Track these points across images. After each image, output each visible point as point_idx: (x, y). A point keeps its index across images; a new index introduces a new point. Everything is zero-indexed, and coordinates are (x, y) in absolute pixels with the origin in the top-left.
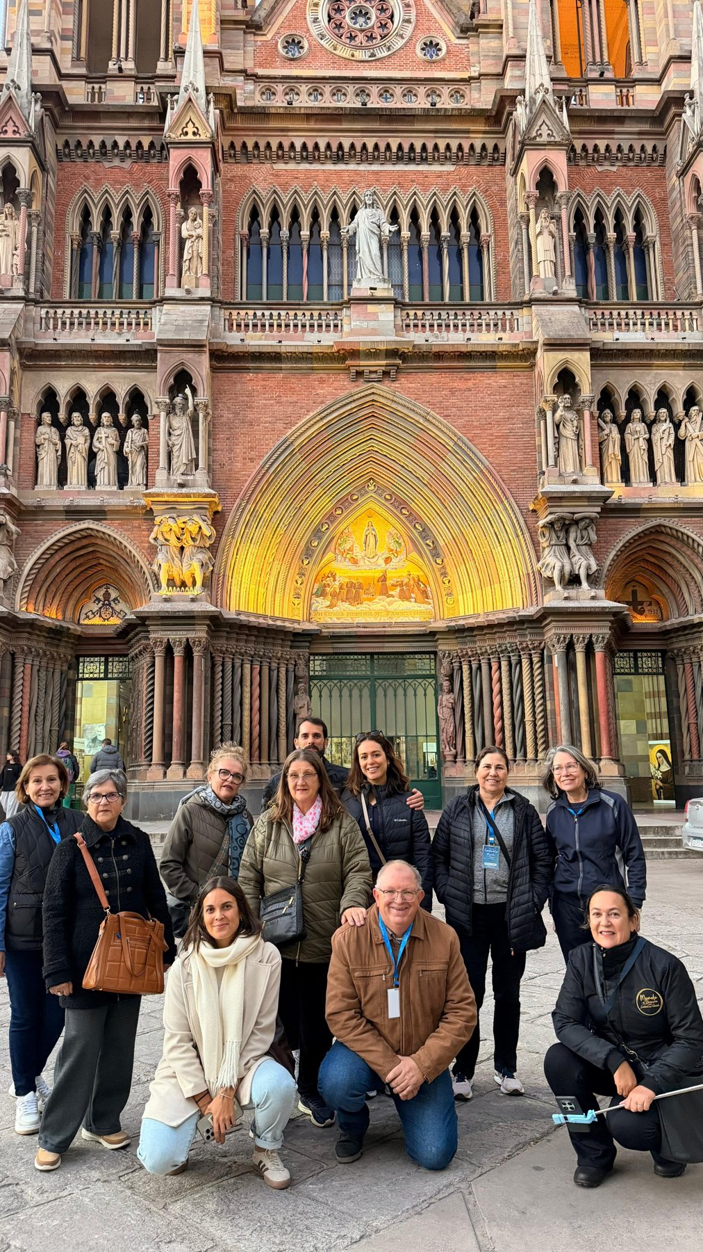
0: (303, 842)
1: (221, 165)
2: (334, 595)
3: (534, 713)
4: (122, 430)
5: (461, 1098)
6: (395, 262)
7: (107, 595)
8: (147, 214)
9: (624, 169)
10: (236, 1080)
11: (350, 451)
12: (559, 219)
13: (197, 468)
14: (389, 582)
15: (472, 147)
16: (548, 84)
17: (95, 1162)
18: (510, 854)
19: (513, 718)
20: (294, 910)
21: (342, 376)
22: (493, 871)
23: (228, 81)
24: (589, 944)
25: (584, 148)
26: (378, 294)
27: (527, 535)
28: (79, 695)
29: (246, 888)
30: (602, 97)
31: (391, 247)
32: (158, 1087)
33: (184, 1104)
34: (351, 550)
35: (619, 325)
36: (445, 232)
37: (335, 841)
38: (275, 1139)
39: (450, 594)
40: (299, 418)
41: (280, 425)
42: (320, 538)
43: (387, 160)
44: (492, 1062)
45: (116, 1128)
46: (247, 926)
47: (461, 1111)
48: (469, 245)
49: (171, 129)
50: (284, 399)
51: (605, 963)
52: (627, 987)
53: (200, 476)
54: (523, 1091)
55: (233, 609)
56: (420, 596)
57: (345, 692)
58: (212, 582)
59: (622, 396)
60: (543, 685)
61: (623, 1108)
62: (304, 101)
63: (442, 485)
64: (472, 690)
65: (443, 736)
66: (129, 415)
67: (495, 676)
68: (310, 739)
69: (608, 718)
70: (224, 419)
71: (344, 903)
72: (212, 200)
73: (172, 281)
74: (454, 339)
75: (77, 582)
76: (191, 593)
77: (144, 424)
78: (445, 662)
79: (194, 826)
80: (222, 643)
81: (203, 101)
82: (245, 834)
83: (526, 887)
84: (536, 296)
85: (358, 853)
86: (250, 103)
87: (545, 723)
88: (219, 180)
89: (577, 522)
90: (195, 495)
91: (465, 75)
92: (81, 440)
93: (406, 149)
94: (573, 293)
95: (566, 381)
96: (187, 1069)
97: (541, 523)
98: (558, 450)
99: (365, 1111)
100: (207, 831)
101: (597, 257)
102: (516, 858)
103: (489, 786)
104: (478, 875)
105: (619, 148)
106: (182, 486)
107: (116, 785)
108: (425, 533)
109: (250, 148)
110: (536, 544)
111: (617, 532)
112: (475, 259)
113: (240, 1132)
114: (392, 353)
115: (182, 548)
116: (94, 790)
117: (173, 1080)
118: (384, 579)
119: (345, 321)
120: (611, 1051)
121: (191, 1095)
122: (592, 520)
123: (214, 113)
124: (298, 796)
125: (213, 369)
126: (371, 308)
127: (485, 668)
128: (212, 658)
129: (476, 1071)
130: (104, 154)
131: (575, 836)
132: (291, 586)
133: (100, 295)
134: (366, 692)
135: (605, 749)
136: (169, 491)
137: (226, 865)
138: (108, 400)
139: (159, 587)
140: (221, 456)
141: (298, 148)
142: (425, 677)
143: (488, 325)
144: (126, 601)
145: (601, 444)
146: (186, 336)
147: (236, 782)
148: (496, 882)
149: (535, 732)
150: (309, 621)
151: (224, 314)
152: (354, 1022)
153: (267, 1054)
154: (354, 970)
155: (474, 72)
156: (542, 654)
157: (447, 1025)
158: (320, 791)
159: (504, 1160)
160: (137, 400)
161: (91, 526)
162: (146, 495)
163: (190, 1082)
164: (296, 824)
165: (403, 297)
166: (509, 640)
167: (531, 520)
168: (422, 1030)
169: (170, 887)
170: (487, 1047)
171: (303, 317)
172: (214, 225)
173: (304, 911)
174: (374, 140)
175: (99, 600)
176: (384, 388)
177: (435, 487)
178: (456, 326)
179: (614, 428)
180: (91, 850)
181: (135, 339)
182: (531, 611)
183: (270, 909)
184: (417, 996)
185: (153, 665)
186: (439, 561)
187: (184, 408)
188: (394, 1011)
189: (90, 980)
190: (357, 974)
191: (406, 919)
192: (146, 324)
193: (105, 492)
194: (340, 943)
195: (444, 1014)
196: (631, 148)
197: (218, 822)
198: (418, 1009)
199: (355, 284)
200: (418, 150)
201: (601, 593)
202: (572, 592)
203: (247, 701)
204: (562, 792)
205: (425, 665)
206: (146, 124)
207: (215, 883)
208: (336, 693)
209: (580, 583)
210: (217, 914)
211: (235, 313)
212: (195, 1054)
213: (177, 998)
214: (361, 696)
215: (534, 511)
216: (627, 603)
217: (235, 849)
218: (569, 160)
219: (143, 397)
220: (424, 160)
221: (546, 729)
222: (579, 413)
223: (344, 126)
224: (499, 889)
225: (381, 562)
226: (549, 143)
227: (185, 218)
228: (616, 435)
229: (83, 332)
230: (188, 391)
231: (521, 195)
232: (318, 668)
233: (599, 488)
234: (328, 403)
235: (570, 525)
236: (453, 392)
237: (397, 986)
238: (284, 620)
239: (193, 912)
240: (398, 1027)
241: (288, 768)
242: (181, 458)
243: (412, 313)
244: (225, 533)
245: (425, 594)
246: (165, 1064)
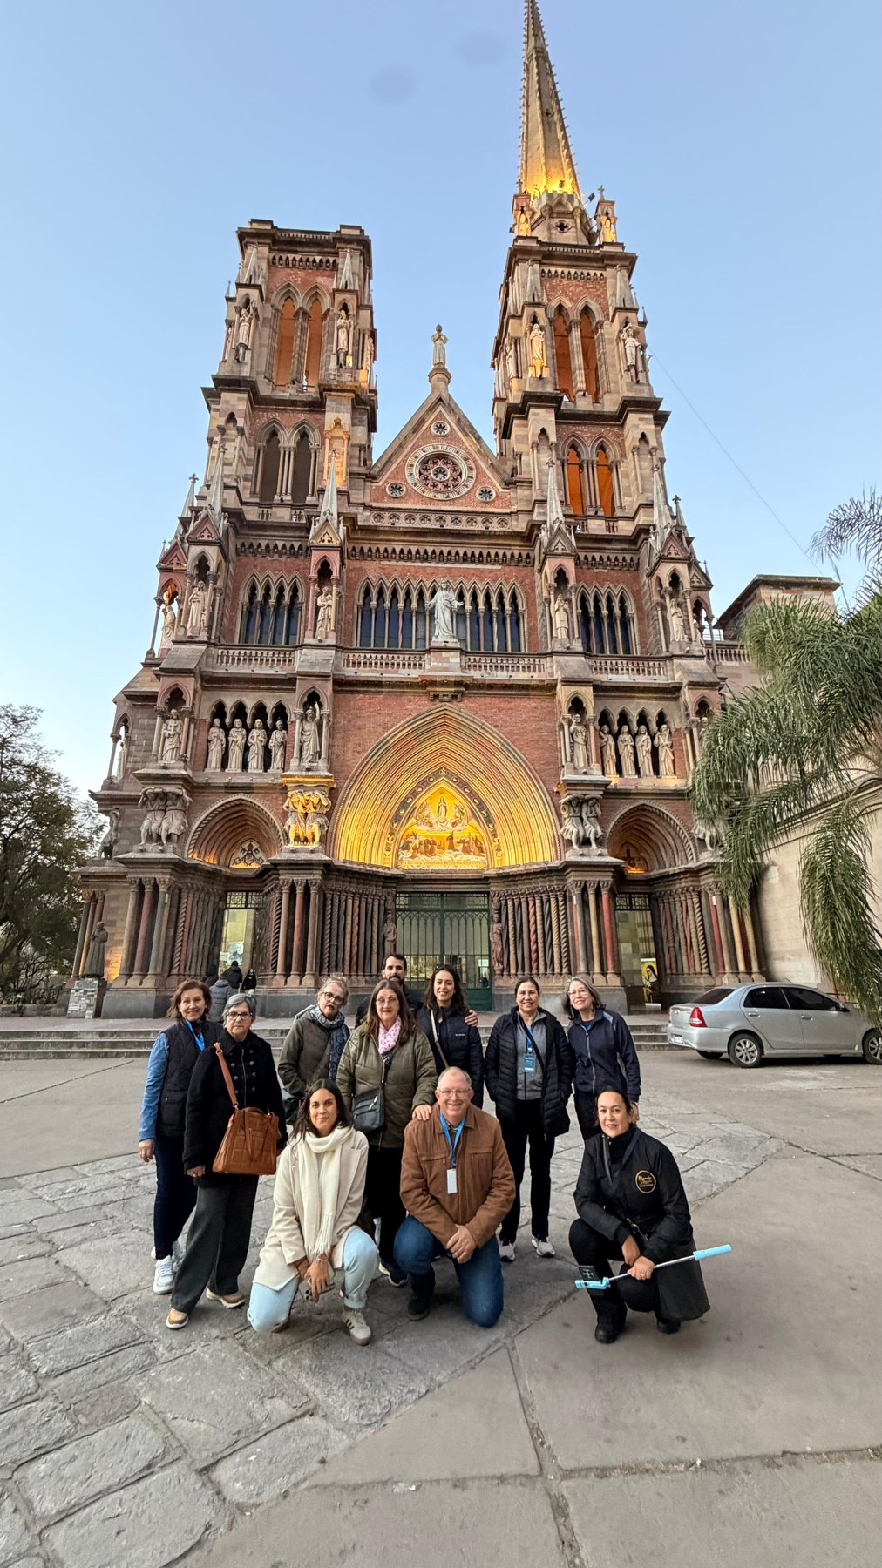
0: (386, 1053)
1: (346, 561)
2: (415, 849)
3: (559, 938)
4: (269, 731)
5: (506, 1259)
6: (461, 625)
7: (250, 847)
8: (295, 590)
9: (612, 572)
10: (329, 1248)
11: (429, 748)
12: (570, 601)
13: (320, 757)
14: (455, 840)
15: (512, 555)
16: (562, 518)
17: (214, 1319)
18: (544, 1061)
19: (544, 942)
20: (378, 1107)
21: (424, 698)
22: (530, 1073)
23: (353, 510)
24: (599, 1135)
25: (586, 557)
26: (450, 645)
27: (553, 809)
28: (226, 920)
29: (342, 1088)
30: (596, 527)
31: (458, 615)
32: (267, 1254)
33: (286, 1270)
34: (428, 816)
35: (611, 670)
36: (494, 607)
37: (411, 1051)
38: (360, 1299)
39: (499, 850)
40: (394, 725)
41: (380, 729)
42: (406, 809)
43: (456, 561)
44: (530, 1226)
45: (233, 1289)
46: (343, 1119)
47: (507, 1272)
48: (511, 615)
49: (314, 538)
50: (383, 712)
51: (611, 1149)
52: (628, 1169)
53: (322, 763)
54: (554, 1253)
55: (341, 858)
56: (477, 850)
57: (422, 921)
58: (327, 839)
59: (615, 717)
60: (566, 918)
61: (630, 1276)
62: (402, 523)
63: (492, 771)
64: (514, 921)
65: (493, 956)
66: (274, 720)
67: (532, 911)
68: (394, 971)
69: (612, 943)
70: (341, 725)
71: (415, 1101)
72: (339, 583)
73: (309, 633)
74: (501, 676)
75: (229, 837)
76: (311, 846)
77: (285, 727)
78: (496, 899)
79: (305, 1038)
80: (332, 884)
81: (336, 521)
82: (342, 1044)
83: (556, 1086)
84: (556, 650)
85: (427, 1062)
86: (366, 524)
87: (567, 946)
88: (344, 570)
89: (587, 801)
90: (317, 777)
91: (508, 511)
92: (240, 738)
93: (469, 554)
94: (581, 649)
95: (577, 706)
96: (289, 1239)
97: (562, 801)
98: (573, 751)
99: (431, 1273)
100: (313, 1039)
101: (595, 625)
102: (548, 1064)
103: (526, 1007)
104: (520, 1077)
105: (609, 559)
106: (308, 770)
107: (249, 1006)
108: (482, 806)
109: (366, 551)
110: (559, 815)
111: (615, 809)
112: (515, 625)
113: (333, 1291)
114: (458, 684)
115: (306, 814)
116: (232, 1010)
117: (279, 1249)
118: (451, 838)
119: (427, 661)
120: (619, 1226)
121: (291, 1261)
122: (597, 800)
123: (342, 529)
124: (384, 1016)
125: (335, 691)
126: (444, 654)
127: (524, 905)
128: (325, 895)
129: (518, 1235)
130: (268, 552)
131: (587, 1046)
132: (384, 842)
133: (260, 641)
134: (437, 922)
135: (610, 965)
136: (299, 773)
137: (327, 1067)
138: (260, 710)
139: (288, 842)
140: (336, 750)
141: (398, 552)
142: (480, 910)
143: (524, 667)
144: (263, 851)
145: (602, 748)
146: (317, 669)
147: (338, 1003)
148: (533, 1082)
149: (560, 952)
150: (397, 867)
151: (343, 655)
152: (422, 1198)
153: (355, 1223)
154: (421, 1155)
155: (514, 509)
156: (565, 895)
157: (494, 1199)
158: (400, 1013)
159: (541, 1316)
160: (281, 712)
161: (243, 798)
162: (283, 776)
163: (291, 1250)
164: (381, 1038)
165: (466, 647)
166: (541, 884)
167: (555, 798)
168: (474, 1202)
169: (285, 1084)
170: (526, 1213)
171: (398, 659)
172: (340, 598)
173: (385, 1108)
174: (448, 549)
175: (244, 850)
176: (452, 706)
177: (488, 774)
178: (502, 667)
179: (611, 738)
180: (226, 1057)
181: (281, 671)
182: (557, 863)
183: (359, 1105)
184: (470, 1175)
185: (281, 899)
186: (491, 826)
187: (313, 717)
188: (452, 1188)
189: (219, 1164)
190: (424, 1158)
191: (460, 1112)
192: (290, 661)
193: (255, 774)
194: (411, 1135)
195: (491, 1188)
196: (616, 559)
197: (323, 1035)
198: (471, 1186)
199: (434, 639)
200: (477, 555)
201: (605, 851)
202: (585, 851)
203: (349, 927)
204: (576, 1012)
205: (481, 901)
206: (298, 534)
207: (320, 1084)
208: (415, 921)
209: (590, 844)
210: (321, 1109)
211: (351, 655)
212: (296, 1226)
213: (286, 1180)
214: (433, 924)
215: (557, 792)
216: (624, 859)
217: (334, 1055)
218: (576, 564)
219: (285, 709)
220: (481, 562)
221: (568, 951)
222: (587, 727)
223: (428, 539)
224: (535, 1088)
225: (449, 825)
226: (563, 554)
227: (321, 594)
228: (612, 742)
229: (246, 666)
230: (316, 706)
231: (544, 586)
232: (402, 903)
233: (601, 778)
234: (414, 715)
235: (582, 803)
236: (500, 710)
237: (454, 1167)
238: (378, 867)
239: (301, 1107)
240: (456, 1199)
241: (376, 994)
242: (309, 751)
243: (472, 658)
244: (338, 803)
245: (481, 849)
246: (273, 1234)
